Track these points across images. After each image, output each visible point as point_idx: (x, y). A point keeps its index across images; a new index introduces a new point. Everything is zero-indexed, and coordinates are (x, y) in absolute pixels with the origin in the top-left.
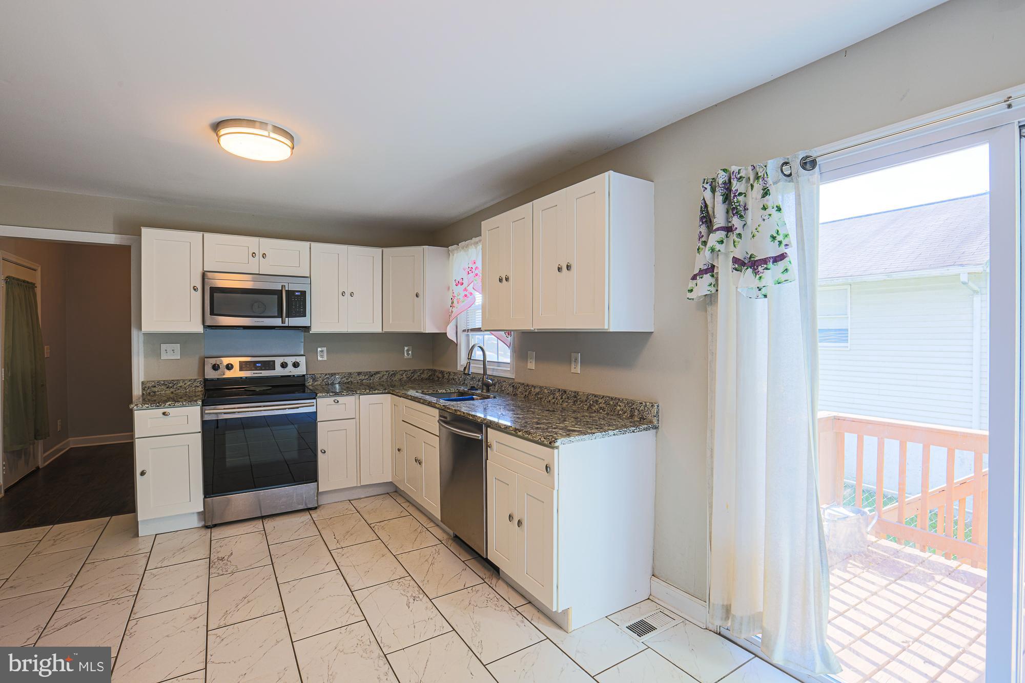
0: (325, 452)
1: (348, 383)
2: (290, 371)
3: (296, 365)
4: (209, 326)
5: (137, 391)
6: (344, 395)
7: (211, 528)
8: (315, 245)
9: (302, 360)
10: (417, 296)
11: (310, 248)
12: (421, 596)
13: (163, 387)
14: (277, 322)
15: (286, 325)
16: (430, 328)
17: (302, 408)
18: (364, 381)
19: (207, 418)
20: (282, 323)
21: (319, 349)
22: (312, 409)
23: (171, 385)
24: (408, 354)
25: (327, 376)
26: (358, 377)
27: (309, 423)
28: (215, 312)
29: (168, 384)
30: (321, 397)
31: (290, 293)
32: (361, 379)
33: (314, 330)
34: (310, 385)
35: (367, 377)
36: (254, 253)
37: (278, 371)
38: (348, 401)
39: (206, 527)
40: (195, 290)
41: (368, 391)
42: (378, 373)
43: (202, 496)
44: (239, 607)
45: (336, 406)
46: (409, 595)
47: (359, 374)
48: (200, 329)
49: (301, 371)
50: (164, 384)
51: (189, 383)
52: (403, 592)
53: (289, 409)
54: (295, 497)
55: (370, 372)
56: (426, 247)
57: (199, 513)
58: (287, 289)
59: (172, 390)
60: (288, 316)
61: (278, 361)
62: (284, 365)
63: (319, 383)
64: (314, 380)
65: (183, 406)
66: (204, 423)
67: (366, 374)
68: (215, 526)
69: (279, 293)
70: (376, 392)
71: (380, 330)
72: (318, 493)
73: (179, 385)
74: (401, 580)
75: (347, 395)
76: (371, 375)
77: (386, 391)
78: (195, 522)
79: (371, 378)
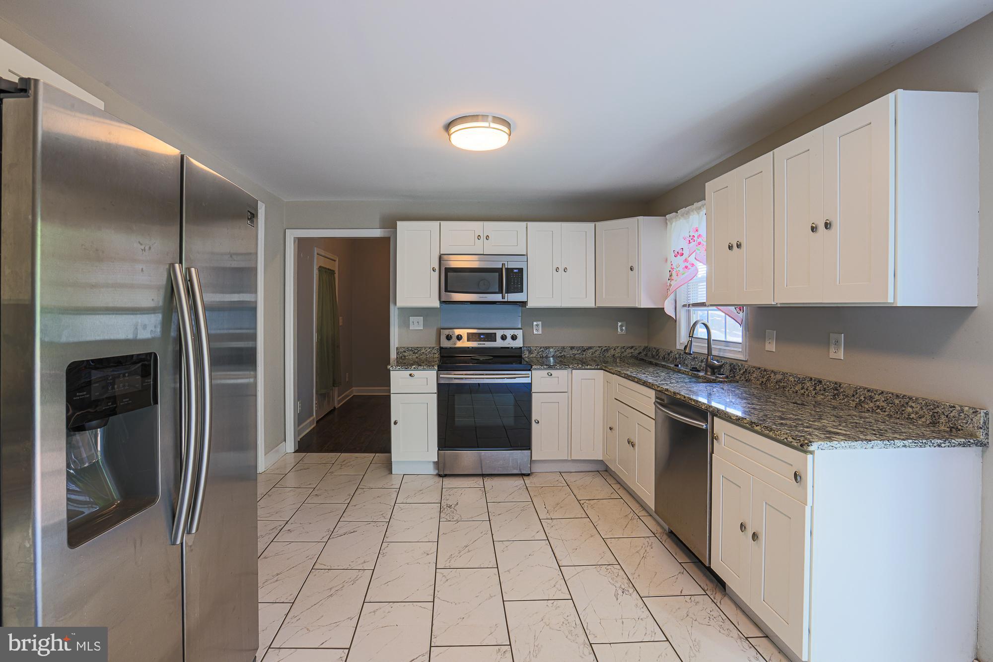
0: (538, 422)
1: (561, 356)
2: (509, 343)
3: (514, 338)
4: (444, 302)
5: (393, 355)
6: (557, 369)
7: (443, 477)
8: (531, 225)
9: (519, 333)
10: (631, 269)
11: (527, 228)
12: (631, 590)
13: (411, 353)
14: (498, 297)
15: (506, 300)
16: (645, 302)
17: (519, 378)
18: (577, 356)
19: (441, 381)
20: (502, 299)
21: (535, 323)
22: (527, 380)
23: (416, 351)
24: (622, 330)
25: (542, 349)
26: (571, 351)
27: (524, 393)
28: (449, 289)
29: (415, 350)
30: (535, 369)
31: (509, 271)
32: (574, 354)
33: (530, 305)
34: (526, 357)
35: (580, 352)
36: (479, 236)
37: (499, 343)
38: (561, 375)
39: (440, 476)
40: (434, 270)
41: (580, 366)
42: (590, 348)
43: (437, 449)
44: (461, 554)
45: (549, 379)
46: (618, 585)
47: (572, 348)
48: (436, 304)
49: (518, 343)
50: (411, 350)
51: (429, 350)
52: (611, 581)
53: (507, 378)
54: (510, 463)
55: (583, 347)
56: (641, 218)
57: (434, 462)
58: (506, 267)
59: (417, 355)
60: (507, 292)
61: (499, 333)
62: (504, 338)
63: (534, 355)
64: (530, 352)
65: (424, 369)
66: (439, 386)
67: (578, 348)
68: (446, 476)
69: (499, 271)
70: (589, 367)
71: (592, 305)
72: (531, 461)
73: (422, 351)
74: (609, 567)
75: (560, 369)
76: (584, 350)
77: (599, 367)
78: (431, 470)
79: (584, 353)
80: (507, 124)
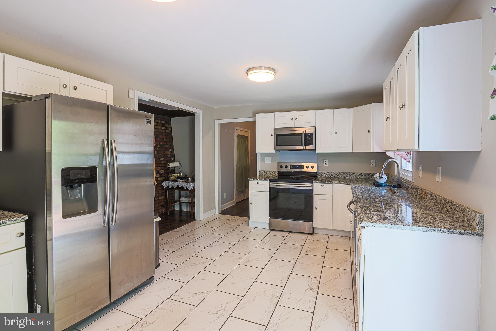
0: (316, 209)
1: (338, 177)
2: (310, 170)
3: (313, 167)
4: (277, 150)
5: (258, 174)
6: (326, 183)
7: (271, 230)
8: (317, 111)
9: (315, 165)
10: (369, 132)
11: (316, 113)
12: (315, 290)
13: (265, 173)
14: (300, 148)
15: (305, 149)
16: (376, 150)
17: (307, 186)
18: (347, 177)
19: (271, 186)
20: (303, 148)
21: (325, 160)
22: (311, 188)
23: (268, 173)
24: (373, 165)
25: (328, 174)
26: (343, 175)
27: (309, 195)
28: (278, 144)
29: (267, 172)
30: (315, 183)
31: (306, 135)
32: (345, 176)
33: (318, 151)
34: (319, 177)
35: (348, 175)
36: (292, 118)
37: (305, 170)
38: (328, 186)
39: (270, 230)
40: (272, 136)
41: (338, 182)
42: (354, 173)
43: (268, 217)
45: (322, 188)
47: (344, 173)
48: (273, 151)
49: (315, 170)
50: (265, 172)
51: (274, 172)
52: (309, 284)
53: (301, 186)
54: (302, 227)
55: (350, 173)
56: (374, 104)
57: (269, 223)
58: (305, 133)
59: (268, 175)
60: (305, 144)
61: (305, 165)
62: (307, 167)
63: (324, 176)
64: (322, 175)
65: (263, 181)
66: (270, 188)
67: (347, 174)
68: (273, 230)
69: (301, 135)
70: (343, 183)
71: (351, 151)
72: (313, 228)
73: (270, 173)
74: (314, 278)
75: (328, 183)
76: (351, 174)
77: (348, 183)
78: (267, 227)
79: (351, 176)
80: (274, 70)
